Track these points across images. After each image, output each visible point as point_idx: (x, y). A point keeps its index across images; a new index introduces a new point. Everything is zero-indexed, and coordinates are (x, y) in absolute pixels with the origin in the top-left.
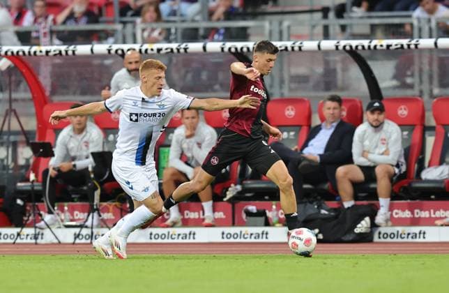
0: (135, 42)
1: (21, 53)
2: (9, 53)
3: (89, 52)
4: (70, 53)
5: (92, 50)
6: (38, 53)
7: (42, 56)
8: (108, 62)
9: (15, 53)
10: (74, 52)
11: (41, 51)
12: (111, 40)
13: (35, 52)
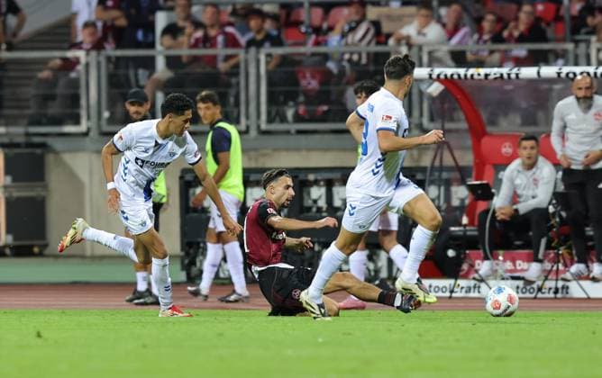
0: (589, 64)
1: (455, 77)
2: (442, 77)
3: (535, 76)
4: (513, 76)
5: (538, 73)
6: (476, 77)
7: (480, 80)
8: (557, 87)
9: (449, 76)
10: (517, 75)
11: (479, 75)
12: (560, 62)
13: (472, 76)
